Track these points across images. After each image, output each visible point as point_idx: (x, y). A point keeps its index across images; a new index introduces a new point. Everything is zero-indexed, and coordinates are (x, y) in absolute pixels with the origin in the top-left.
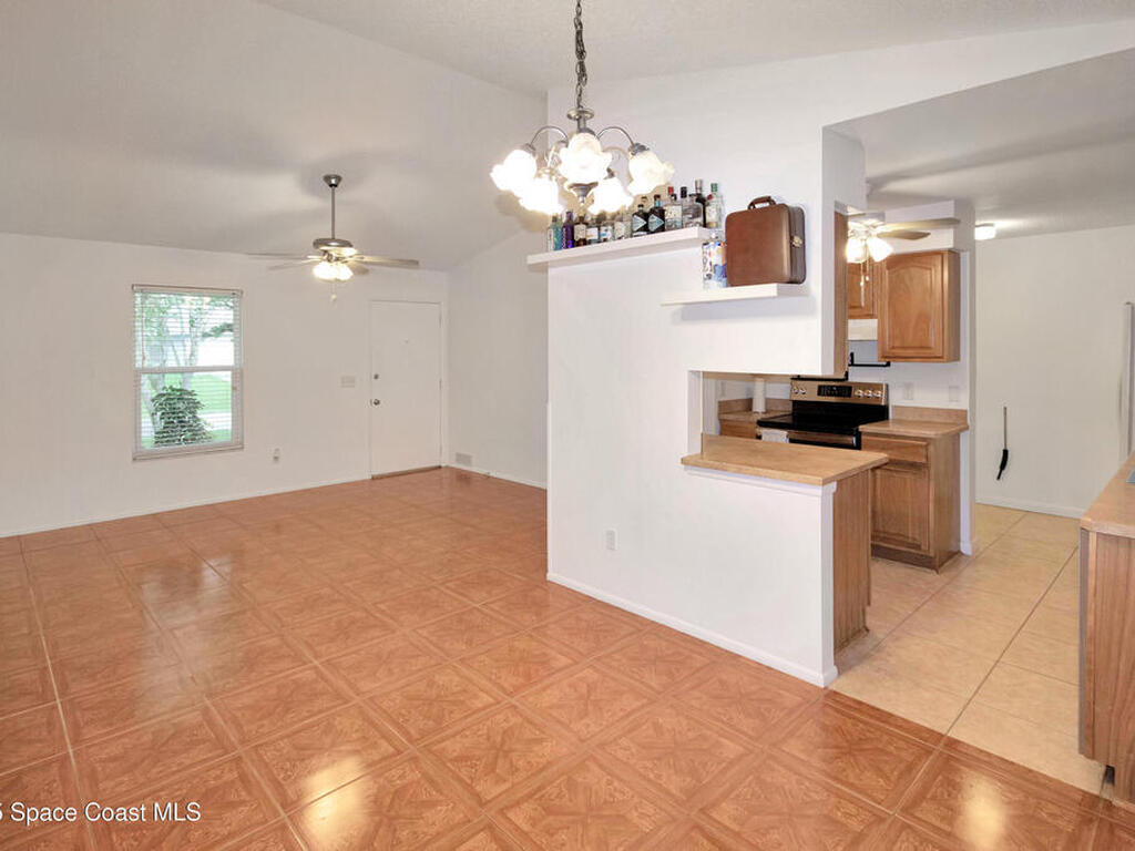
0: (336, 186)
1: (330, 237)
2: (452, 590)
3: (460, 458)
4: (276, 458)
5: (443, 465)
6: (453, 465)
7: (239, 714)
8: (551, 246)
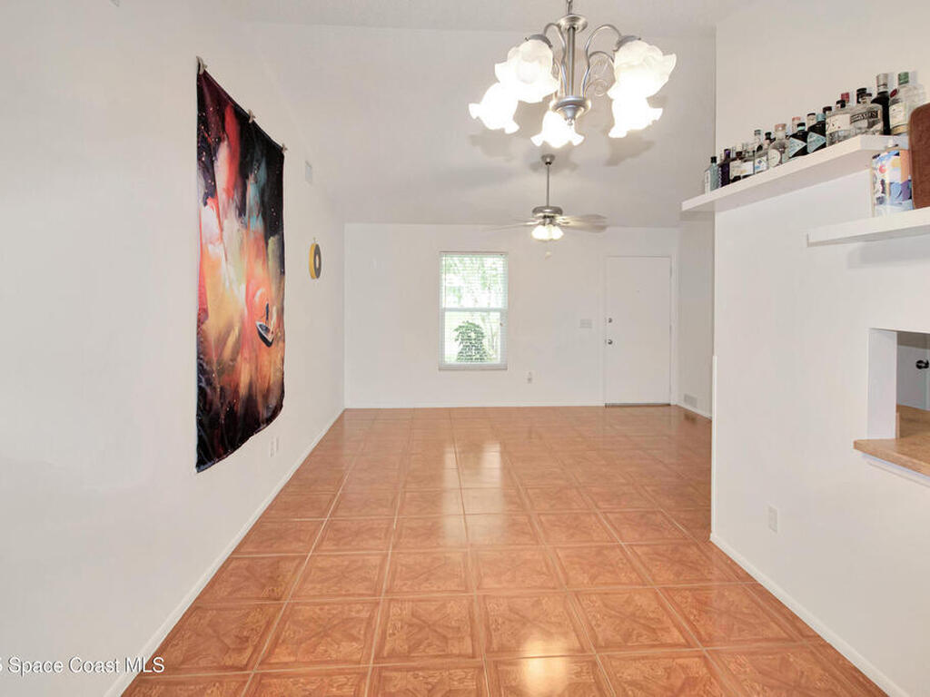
0: (550, 163)
1: (545, 205)
2: (610, 522)
3: (687, 399)
4: (530, 380)
5: (672, 403)
6: (683, 406)
7: (399, 568)
8: (708, 186)
